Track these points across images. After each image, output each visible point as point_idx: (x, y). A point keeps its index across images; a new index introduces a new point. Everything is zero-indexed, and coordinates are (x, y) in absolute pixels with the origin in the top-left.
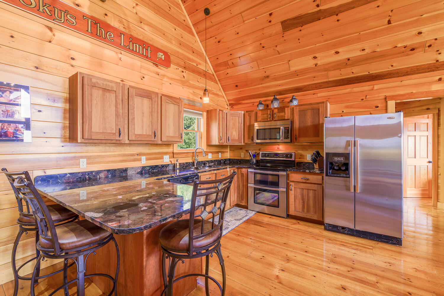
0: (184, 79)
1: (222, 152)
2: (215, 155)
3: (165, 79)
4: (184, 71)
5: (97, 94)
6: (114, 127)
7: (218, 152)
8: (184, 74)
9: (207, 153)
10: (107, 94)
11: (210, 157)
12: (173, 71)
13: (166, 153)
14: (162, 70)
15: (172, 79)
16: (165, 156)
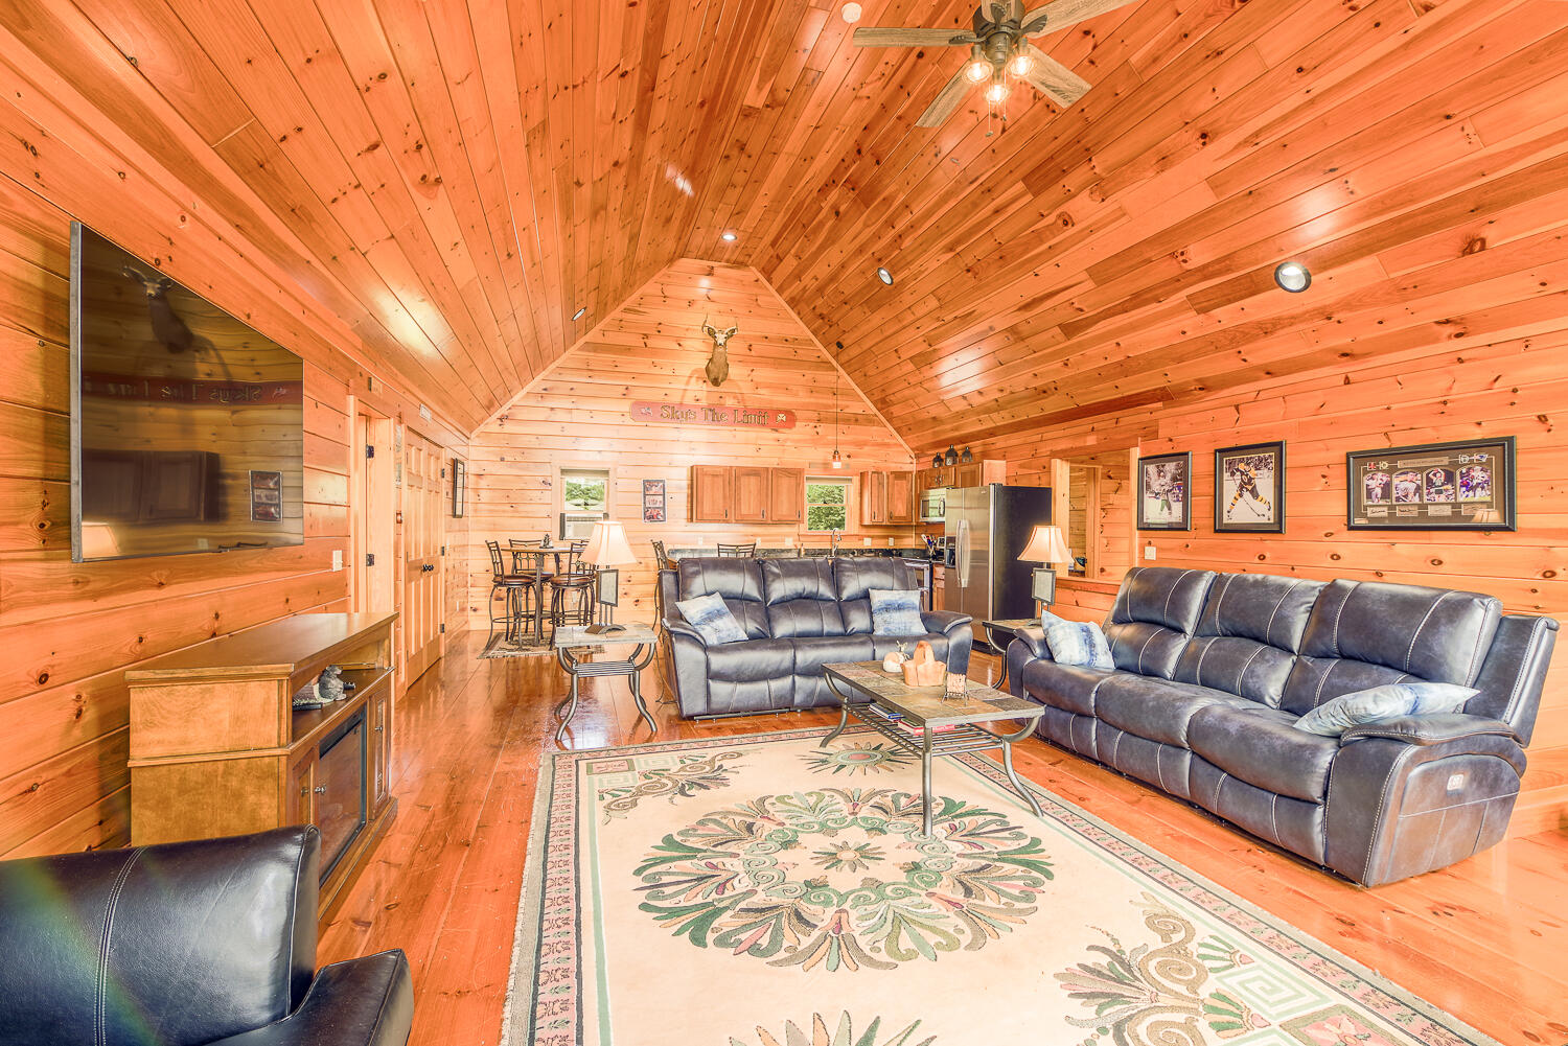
0: (818, 437)
1: (895, 537)
2: (883, 541)
3: (789, 443)
4: (818, 425)
5: (708, 480)
6: (721, 508)
7: (887, 537)
8: (819, 430)
9: (861, 538)
10: (716, 479)
11: (867, 543)
12: (801, 430)
13: (788, 535)
14: (784, 434)
15: (799, 441)
16: (787, 539)
